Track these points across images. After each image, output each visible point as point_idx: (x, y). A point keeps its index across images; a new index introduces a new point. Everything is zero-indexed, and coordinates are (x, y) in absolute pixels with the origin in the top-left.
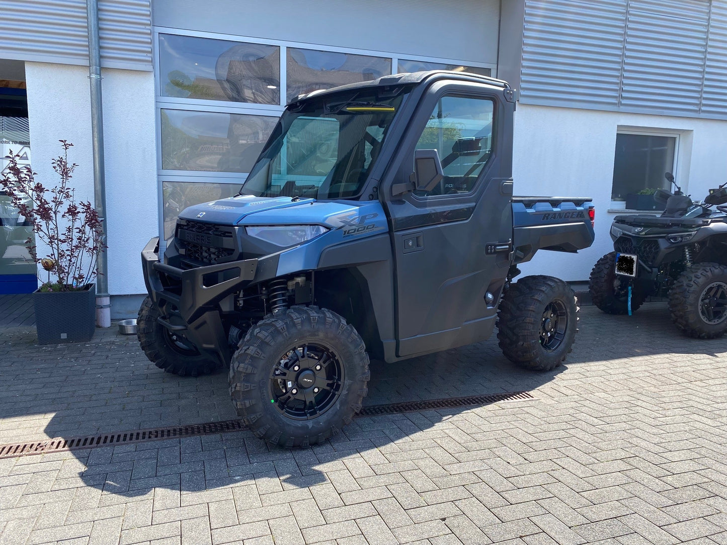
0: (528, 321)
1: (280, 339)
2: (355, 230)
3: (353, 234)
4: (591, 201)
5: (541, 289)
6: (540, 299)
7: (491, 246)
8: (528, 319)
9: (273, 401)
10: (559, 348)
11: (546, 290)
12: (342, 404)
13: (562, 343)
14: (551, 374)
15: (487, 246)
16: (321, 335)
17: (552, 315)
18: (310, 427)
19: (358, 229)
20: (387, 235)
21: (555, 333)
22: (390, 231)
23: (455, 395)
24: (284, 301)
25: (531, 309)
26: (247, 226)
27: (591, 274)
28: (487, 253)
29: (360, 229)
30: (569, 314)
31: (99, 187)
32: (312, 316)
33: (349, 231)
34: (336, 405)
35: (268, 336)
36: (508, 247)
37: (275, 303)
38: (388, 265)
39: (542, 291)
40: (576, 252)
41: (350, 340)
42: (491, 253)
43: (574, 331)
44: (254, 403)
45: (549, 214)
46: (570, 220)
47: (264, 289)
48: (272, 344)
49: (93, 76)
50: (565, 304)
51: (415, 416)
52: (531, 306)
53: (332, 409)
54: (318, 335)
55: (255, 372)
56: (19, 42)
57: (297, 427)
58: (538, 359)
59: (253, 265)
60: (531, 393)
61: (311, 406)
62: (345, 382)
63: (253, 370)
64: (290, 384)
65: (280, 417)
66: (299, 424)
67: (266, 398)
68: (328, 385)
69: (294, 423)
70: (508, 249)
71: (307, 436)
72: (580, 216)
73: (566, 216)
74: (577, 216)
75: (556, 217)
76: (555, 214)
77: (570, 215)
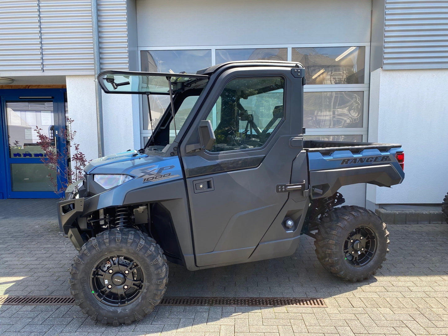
0: (331, 243)
1: (94, 252)
2: (153, 178)
3: (152, 180)
4: (400, 147)
5: (345, 218)
6: (342, 226)
7: (282, 186)
8: (331, 241)
9: (93, 292)
10: (368, 265)
11: (349, 219)
12: (143, 299)
13: (372, 261)
14: (355, 285)
15: (278, 186)
16: (124, 250)
17: (362, 238)
18: (119, 312)
19: (156, 177)
20: (183, 181)
21: (366, 252)
22: (185, 178)
24: (124, 223)
25: (334, 233)
26: (95, 174)
28: (278, 191)
29: (157, 177)
30: (378, 237)
32: (116, 238)
33: (148, 178)
34: (138, 299)
35: (86, 249)
36: (301, 186)
37: (118, 224)
38: (184, 201)
39: (345, 219)
40: (390, 187)
41: (146, 255)
42: (282, 191)
43: (384, 252)
44: (77, 292)
45: (349, 160)
47: (107, 215)
48: (89, 255)
49: (96, 80)
50: (373, 230)
52: (334, 231)
53: (136, 301)
54: (121, 251)
55: (78, 272)
56: (62, 66)
57: (109, 311)
58: (342, 273)
59: (81, 201)
60: (327, 301)
61: (122, 297)
62: (145, 283)
63: (76, 271)
64: (106, 282)
65: (97, 304)
66: (112, 309)
67: (86, 290)
68: (134, 284)
69: (108, 308)
70: (300, 188)
71: (117, 318)
72: (386, 160)
73: (369, 161)
74: (382, 160)
75: (357, 162)
76: (355, 159)
77: (374, 160)
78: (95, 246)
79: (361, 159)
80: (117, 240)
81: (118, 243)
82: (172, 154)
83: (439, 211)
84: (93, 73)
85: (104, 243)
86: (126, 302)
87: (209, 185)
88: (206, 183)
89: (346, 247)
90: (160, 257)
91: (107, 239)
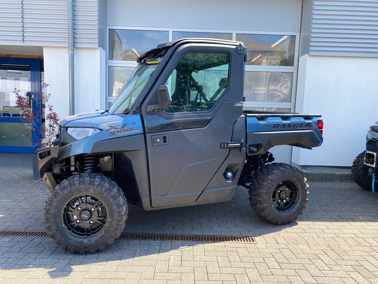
0: (262, 192)
1: (66, 191)
2: (118, 131)
3: (117, 134)
4: (320, 116)
5: (274, 172)
6: (271, 179)
7: (224, 143)
8: (262, 190)
9: (64, 225)
10: (291, 211)
11: (277, 173)
12: (105, 232)
13: (294, 208)
14: (280, 227)
15: (221, 143)
16: (91, 191)
17: (287, 189)
18: (85, 243)
19: (120, 131)
20: (143, 135)
21: (290, 201)
22: (144, 133)
23: (208, 233)
24: (92, 169)
25: (264, 184)
26: (68, 128)
27: (354, 163)
28: (221, 148)
29: (122, 131)
30: (300, 189)
31: (71, 105)
32: (85, 180)
33: (114, 132)
35: (59, 189)
36: (239, 144)
37: (86, 170)
38: (143, 152)
39: (274, 173)
40: (311, 149)
41: (110, 196)
42: (224, 148)
43: (304, 201)
44: (50, 225)
45: (279, 125)
46: (298, 128)
47: (78, 162)
48: (61, 194)
49: (70, 52)
50: (297, 183)
51: (168, 243)
52: (265, 183)
53: (100, 234)
54: (89, 191)
55: (51, 208)
56: (41, 38)
57: (77, 242)
58: (270, 217)
59: (56, 149)
61: (88, 231)
62: (108, 219)
63: (50, 207)
64: (75, 217)
65: (67, 235)
66: (79, 240)
67: (58, 224)
68: (98, 220)
69: (76, 239)
70: (239, 146)
71: (83, 248)
72: (309, 126)
73: (295, 126)
74: (306, 126)
75: (286, 127)
76: (284, 125)
77: (299, 126)
78: (66, 187)
79: (289, 125)
80: (85, 182)
81: (86, 185)
82: (135, 113)
83: (349, 172)
84: (67, 46)
85: (75, 184)
86: (92, 235)
87: (165, 140)
88: (163, 138)
89: (274, 196)
90: (122, 197)
91: (77, 181)
